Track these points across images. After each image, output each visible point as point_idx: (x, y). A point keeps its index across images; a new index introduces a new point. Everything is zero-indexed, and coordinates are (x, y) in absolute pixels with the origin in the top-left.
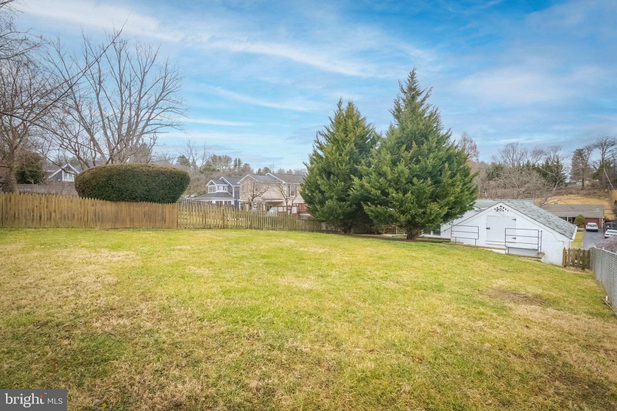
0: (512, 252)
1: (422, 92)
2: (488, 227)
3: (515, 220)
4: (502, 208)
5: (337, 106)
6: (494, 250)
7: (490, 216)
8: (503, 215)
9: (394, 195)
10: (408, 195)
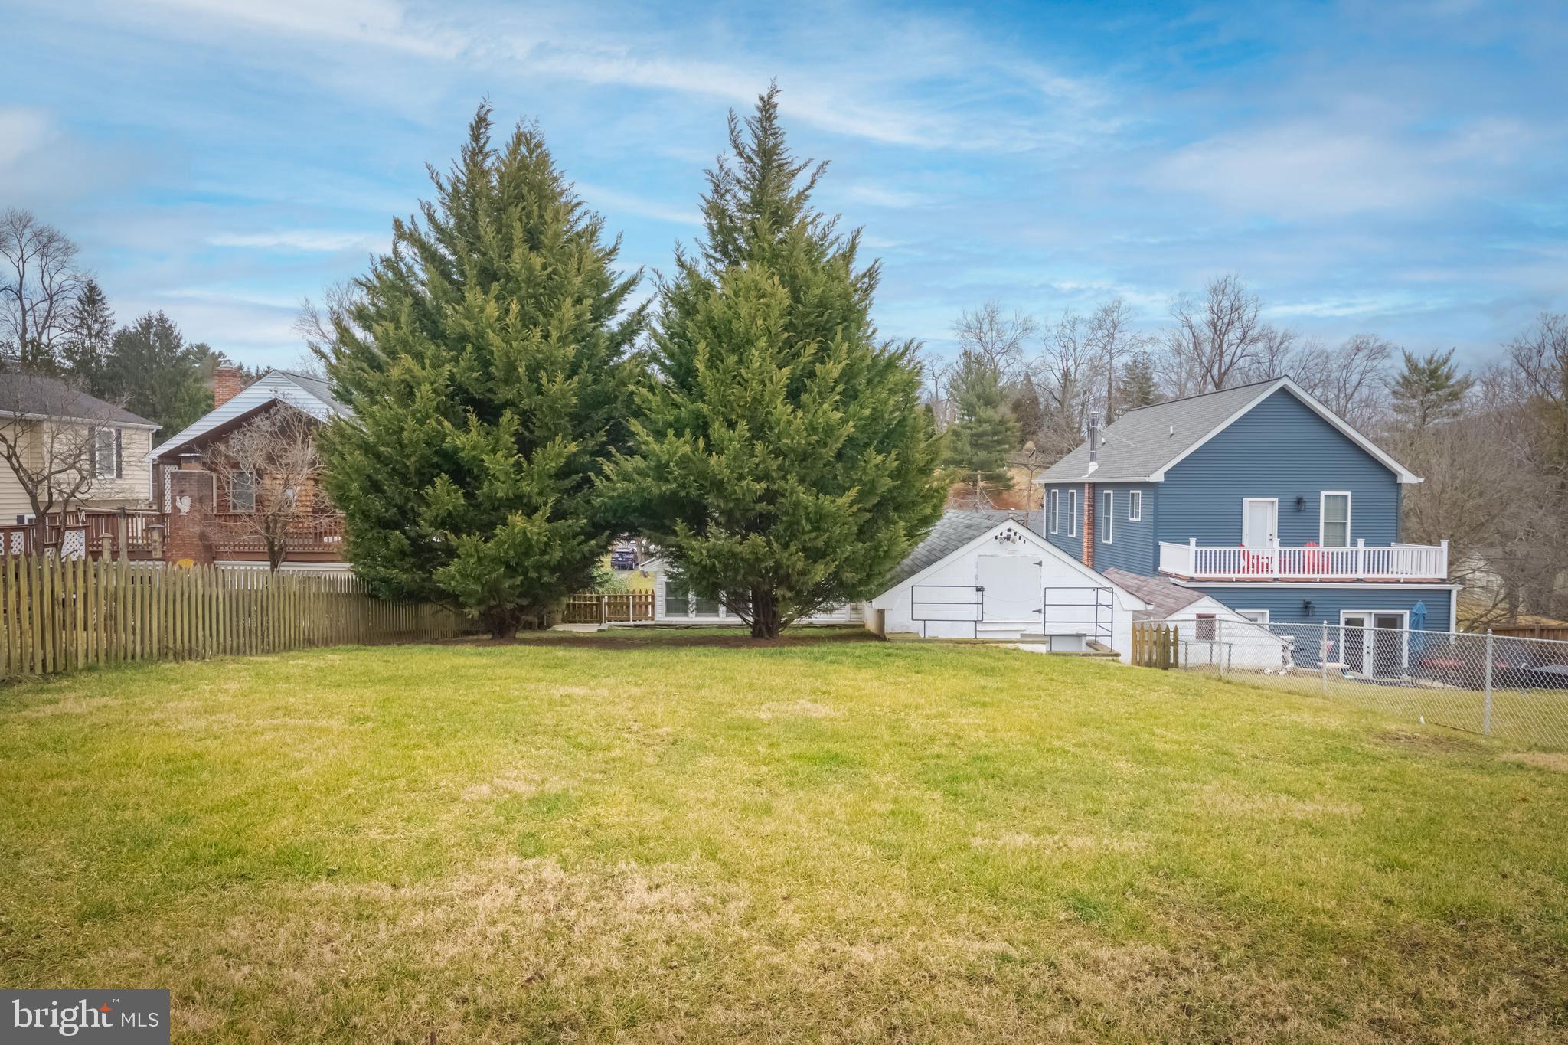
0: (1059, 647)
1: (799, 170)
2: (979, 585)
3: (1040, 564)
4: (1012, 534)
5: (469, 131)
6: (1022, 646)
7: (985, 556)
8: (1013, 552)
9: (805, 497)
10: (844, 500)
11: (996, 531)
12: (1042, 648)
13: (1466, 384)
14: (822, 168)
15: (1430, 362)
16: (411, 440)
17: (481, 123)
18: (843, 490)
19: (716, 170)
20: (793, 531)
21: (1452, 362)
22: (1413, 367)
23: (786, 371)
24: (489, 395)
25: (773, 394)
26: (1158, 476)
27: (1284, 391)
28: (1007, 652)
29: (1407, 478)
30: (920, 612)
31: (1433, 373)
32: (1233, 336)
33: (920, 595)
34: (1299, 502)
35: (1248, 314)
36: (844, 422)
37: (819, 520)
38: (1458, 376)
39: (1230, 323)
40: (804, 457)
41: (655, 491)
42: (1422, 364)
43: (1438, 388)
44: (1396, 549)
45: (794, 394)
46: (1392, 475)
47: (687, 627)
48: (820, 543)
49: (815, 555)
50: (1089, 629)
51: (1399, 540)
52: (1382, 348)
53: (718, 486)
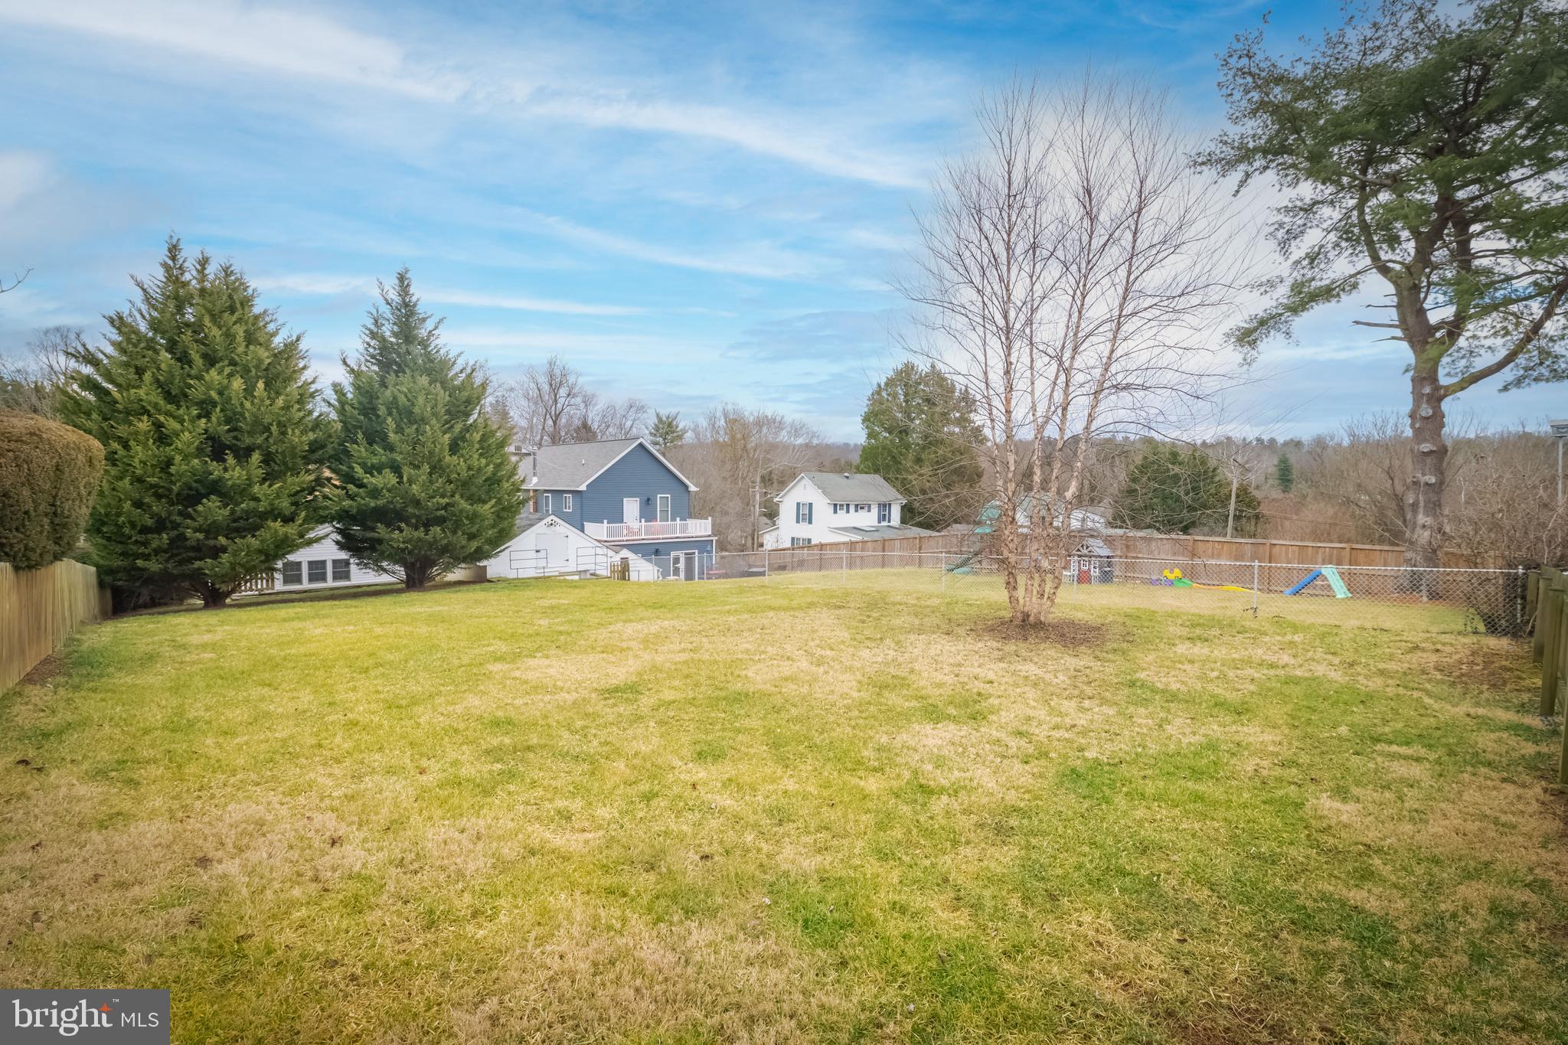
0: (582, 576)
2: (537, 549)
3: (567, 536)
4: (553, 522)
6: (566, 577)
7: (540, 534)
8: (555, 531)
9: (464, 505)
10: (487, 506)
11: (545, 521)
12: (576, 578)
13: (684, 431)
14: (441, 321)
15: (668, 418)
16: (178, 472)
17: (174, 250)
18: (484, 502)
19: (375, 313)
20: (457, 526)
21: (678, 419)
22: (660, 420)
23: (447, 436)
24: (234, 442)
25: (442, 450)
26: (583, 488)
27: (641, 445)
28: (559, 581)
29: (693, 488)
30: (515, 565)
31: (670, 425)
32: (563, 392)
33: (514, 556)
34: (648, 500)
35: (571, 380)
36: (487, 465)
37: (473, 517)
38: (681, 426)
39: (561, 383)
40: (465, 484)
41: (372, 505)
42: (664, 419)
43: (673, 432)
44: (689, 522)
45: (454, 448)
46: (686, 487)
47: (305, 592)
48: (474, 530)
49: (472, 537)
50: (591, 567)
51: (690, 517)
52: (643, 407)
53: (417, 503)
